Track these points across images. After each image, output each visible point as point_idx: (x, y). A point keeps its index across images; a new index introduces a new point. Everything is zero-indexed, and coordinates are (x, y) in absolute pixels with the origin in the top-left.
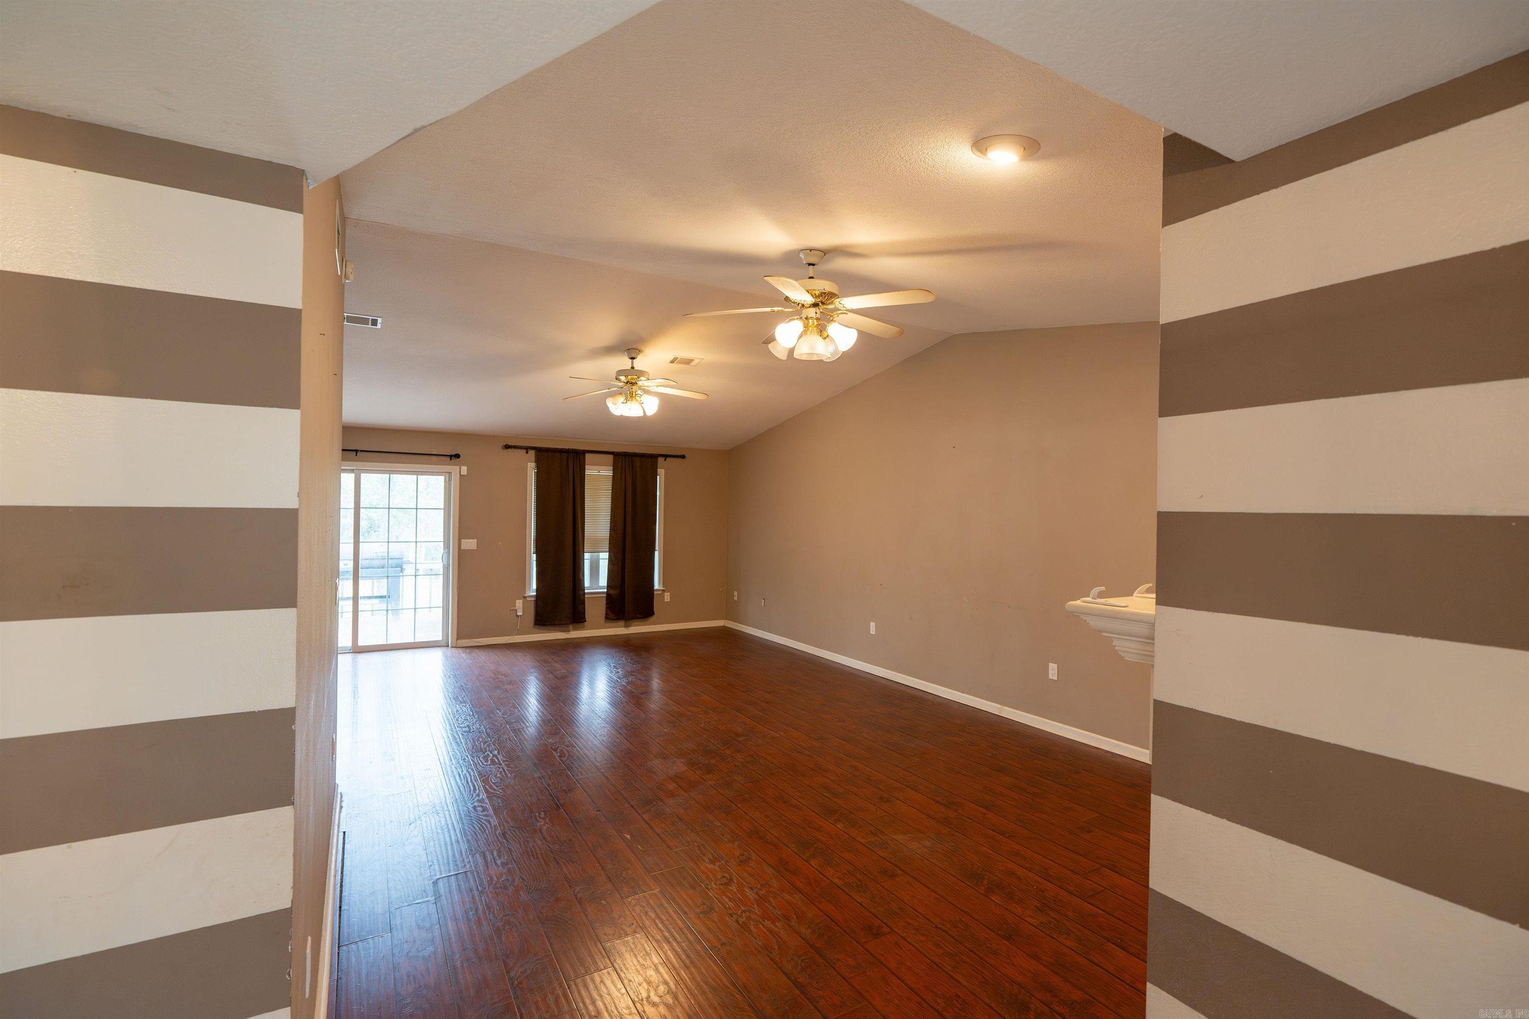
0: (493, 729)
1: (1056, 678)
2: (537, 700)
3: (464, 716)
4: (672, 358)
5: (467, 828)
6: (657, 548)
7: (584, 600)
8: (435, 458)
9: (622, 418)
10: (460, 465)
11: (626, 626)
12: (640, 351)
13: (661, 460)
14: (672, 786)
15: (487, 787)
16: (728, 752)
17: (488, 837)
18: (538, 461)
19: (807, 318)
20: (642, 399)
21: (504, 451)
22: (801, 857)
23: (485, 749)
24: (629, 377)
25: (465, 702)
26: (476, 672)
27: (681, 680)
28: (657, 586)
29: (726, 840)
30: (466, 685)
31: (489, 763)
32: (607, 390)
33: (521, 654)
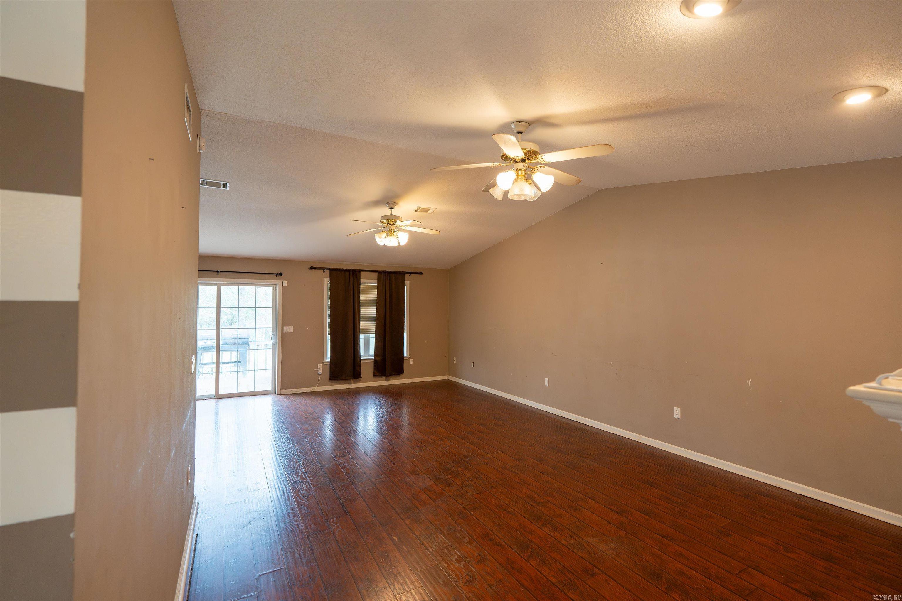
0: (302, 452)
1: (679, 417)
2: (331, 431)
3: (284, 443)
4: (416, 208)
5: (282, 531)
6: (405, 331)
7: (360, 364)
8: (266, 276)
9: (385, 247)
10: (283, 280)
11: (387, 380)
12: (396, 204)
13: (407, 276)
14: (424, 497)
15: (297, 497)
16: (460, 469)
17: (297, 539)
18: (331, 277)
19: (517, 170)
20: (398, 234)
21: (310, 270)
22: (522, 557)
23: (297, 467)
24: (389, 220)
25: (284, 433)
26: (292, 412)
27: (423, 417)
28: (405, 354)
29: (466, 542)
30: (286, 420)
31: (299, 478)
32: (375, 229)
33: (321, 399)
